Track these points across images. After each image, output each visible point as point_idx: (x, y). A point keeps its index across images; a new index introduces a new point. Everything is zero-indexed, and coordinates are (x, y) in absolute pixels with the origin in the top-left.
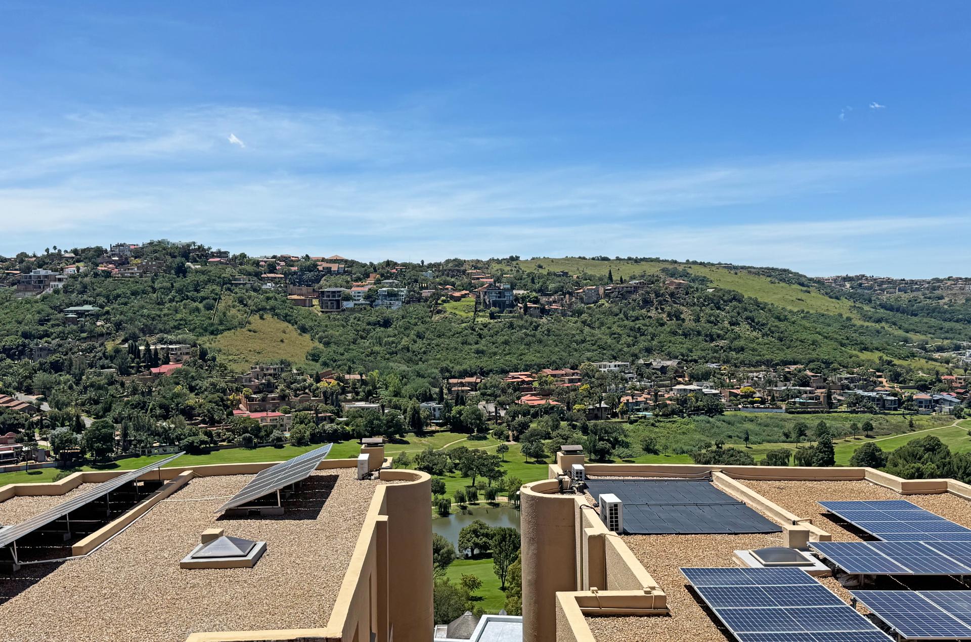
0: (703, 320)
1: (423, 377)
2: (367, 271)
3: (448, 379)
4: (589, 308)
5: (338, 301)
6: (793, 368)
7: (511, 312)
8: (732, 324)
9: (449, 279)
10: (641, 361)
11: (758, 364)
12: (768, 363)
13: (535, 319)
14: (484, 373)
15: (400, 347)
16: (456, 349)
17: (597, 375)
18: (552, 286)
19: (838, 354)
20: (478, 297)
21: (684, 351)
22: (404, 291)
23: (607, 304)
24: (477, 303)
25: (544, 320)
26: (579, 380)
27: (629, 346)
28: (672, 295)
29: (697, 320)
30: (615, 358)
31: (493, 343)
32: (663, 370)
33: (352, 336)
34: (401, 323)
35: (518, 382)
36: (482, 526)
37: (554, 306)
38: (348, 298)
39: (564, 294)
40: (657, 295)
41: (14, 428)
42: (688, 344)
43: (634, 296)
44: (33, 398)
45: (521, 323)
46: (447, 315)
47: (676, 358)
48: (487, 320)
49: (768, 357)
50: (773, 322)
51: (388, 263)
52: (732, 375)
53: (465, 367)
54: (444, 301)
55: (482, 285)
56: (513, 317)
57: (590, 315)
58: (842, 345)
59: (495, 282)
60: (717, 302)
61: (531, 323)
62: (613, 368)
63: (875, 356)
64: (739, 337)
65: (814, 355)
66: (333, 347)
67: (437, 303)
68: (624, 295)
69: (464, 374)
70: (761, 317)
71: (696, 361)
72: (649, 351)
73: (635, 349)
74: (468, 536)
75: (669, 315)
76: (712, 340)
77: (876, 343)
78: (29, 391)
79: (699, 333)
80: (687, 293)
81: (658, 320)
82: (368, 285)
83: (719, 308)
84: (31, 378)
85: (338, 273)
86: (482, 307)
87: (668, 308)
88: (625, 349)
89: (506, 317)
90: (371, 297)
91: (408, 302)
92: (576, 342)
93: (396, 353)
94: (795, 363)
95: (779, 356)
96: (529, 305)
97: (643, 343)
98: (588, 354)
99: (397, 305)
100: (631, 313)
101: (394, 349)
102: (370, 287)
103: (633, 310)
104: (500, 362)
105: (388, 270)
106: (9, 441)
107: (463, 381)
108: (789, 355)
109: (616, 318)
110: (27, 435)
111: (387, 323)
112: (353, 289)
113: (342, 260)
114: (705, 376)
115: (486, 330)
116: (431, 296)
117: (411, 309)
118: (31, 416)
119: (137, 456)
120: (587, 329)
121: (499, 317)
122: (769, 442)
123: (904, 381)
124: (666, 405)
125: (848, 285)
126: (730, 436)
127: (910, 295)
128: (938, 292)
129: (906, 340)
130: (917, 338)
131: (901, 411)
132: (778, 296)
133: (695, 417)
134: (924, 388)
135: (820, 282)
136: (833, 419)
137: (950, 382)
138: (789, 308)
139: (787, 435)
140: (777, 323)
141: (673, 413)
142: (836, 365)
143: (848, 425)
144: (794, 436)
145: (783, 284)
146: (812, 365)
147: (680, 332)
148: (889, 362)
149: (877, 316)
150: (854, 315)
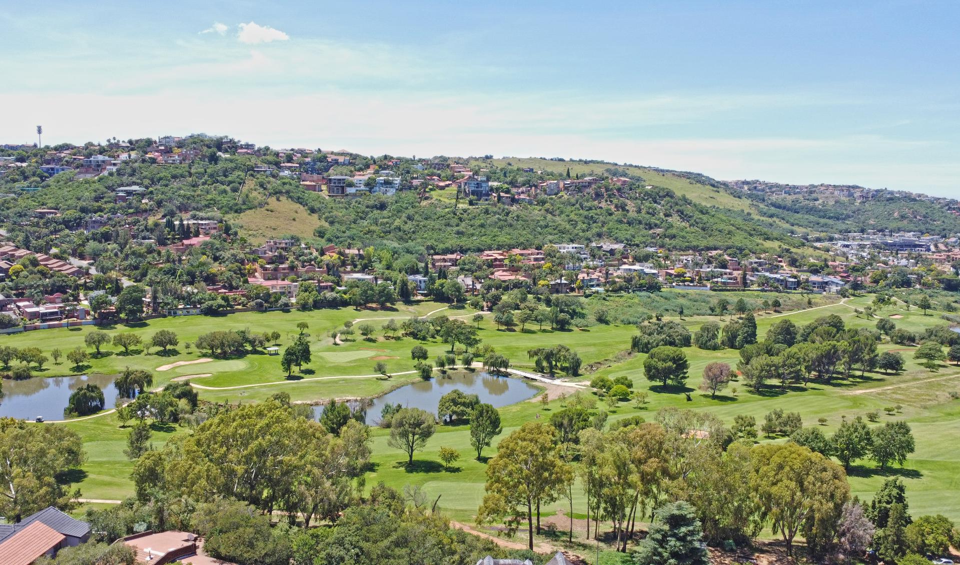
0: (643, 212)
1: (411, 253)
2: (367, 164)
3: (432, 255)
4: (551, 199)
5: (343, 188)
6: (714, 253)
7: (486, 200)
8: (666, 215)
9: (435, 171)
10: (594, 244)
11: (687, 248)
12: (695, 249)
13: (506, 207)
14: (463, 251)
15: (393, 227)
16: (440, 230)
17: (558, 255)
18: (520, 180)
19: (748, 243)
20: (460, 187)
21: (628, 237)
22: (397, 180)
23: (566, 196)
24: (459, 192)
25: (514, 208)
26: (543, 259)
27: (583, 231)
28: (619, 190)
29: (639, 211)
30: (572, 241)
31: (472, 226)
32: (612, 252)
33: (353, 216)
34: (394, 207)
35: (491, 260)
36: (460, 395)
37: (522, 196)
38: (351, 185)
39: (531, 187)
40: (607, 190)
41: (62, 289)
42: (632, 231)
43: (588, 190)
44: (84, 263)
45: (495, 209)
46: (433, 201)
47: (622, 242)
48: (466, 206)
49: (694, 243)
50: (697, 215)
51: (386, 157)
52: (667, 258)
53: (448, 245)
54: (431, 190)
55: (463, 177)
56: (489, 204)
57: (552, 205)
58: (751, 235)
59: (473, 175)
60: (656, 196)
61: (503, 210)
62: (571, 250)
63: (775, 244)
64: (671, 226)
65: (730, 243)
66: (337, 225)
67: (425, 191)
68: (580, 188)
69: (446, 251)
70: (688, 210)
71: (638, 245)
72: (600, 235)
73: (589, 234)
74: (447, 404)
75: (616, 206)
76: (651, 228)
77: (776, 233)
78: (82, 257)
79: (640, 222)
80: (631, 189)
81: (607, 210)
82: (369, 174)
83: (655, 202)
84: (84, 246)
85: (344, 164)
86: (462, 195)
87: (615, 201)
88: (581, 234)
89: (483, 204)
90: (370, 185)
91: (401, 190)
92: (541, 227)
93: (390, 233)
94: (716, 249)
95: (703, 243)
96: (502, 194)
97: (595, 229)
98: (550, 237)
99: (391, 192)
100: (586, 204)
101: (388, 229)
102: (369, 176)
103: (588, 201)
104: (475, 241)
105: (384, 163)
106: (57, 300)
107: (446, 257)
108: (711, 242)
109: (573, 208)
110: (73, 295)
111: (382, 207)
112: (355, 177)
113: (348, 154)
114: (645, 258)
115: (465, 215)
116: (421, 185)
117: (403, 195)
118: (79, 279)
119: (165, 316)
120: (549, 216)
121: (477, 204)
122: (698, 315)
123: (800, 266)
124: (615, 282)
125: (746, 187)
126: (667, 310)
127: (794, 197)
128: (814, 195)
129: (792, 232)
130: (800, 231)
131: (800, 290)
132: (697, 195)
133: (638, 293)
134: (815, 272)
135: (725, 184)
136: (748, 296)
137: (835, 267)
138: (704, 204)
139: (712, 310)
140: (701, 216)
141: (621, 289)
142: (747, 251)
143: (760, 302)
144: (718, 310)
145: (699, 185)
146: (729, 251)
147: (625, 221)
148: (788, 251)
149: (770, 212)
150: (753, 211)
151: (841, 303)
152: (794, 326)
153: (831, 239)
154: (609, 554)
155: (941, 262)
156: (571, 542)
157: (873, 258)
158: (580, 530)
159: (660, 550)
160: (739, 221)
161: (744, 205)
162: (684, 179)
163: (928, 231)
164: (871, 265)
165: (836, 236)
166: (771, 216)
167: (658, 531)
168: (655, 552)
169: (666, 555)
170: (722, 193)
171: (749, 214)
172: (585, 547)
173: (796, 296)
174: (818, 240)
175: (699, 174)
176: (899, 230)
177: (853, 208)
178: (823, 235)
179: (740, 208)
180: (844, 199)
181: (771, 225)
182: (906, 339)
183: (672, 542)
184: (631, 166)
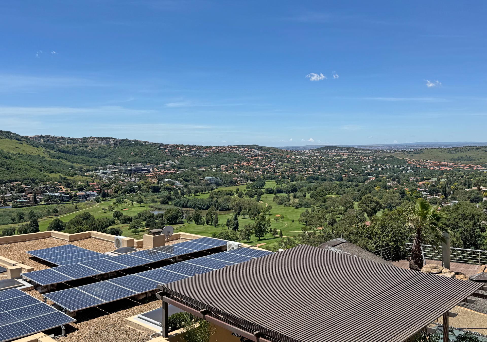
6: (15, 183)
12: (1, 182)
19: (38, 175)
49: (1, 178)
58: (41, 171)
63: (57, 175)
65: (26, 177)
77: (58, 169)
94: (16, 181)
95: (7, 178)
108: (13, 177)
122: (3, 224)
123: (72, 187)
125: (42, 140)
127: (73, 145)
128: (86, 144)
129: (72, 167)
130: (77, 166)
131: (71, 202)
132: (6, 146)
134: (81, 189)
135: (27, 138)
136: (38, 209)
137: (93, 186)
139: (13, 220)
140: (5, 160)
142: (38, 181)
143: (45, 211)
144: (17, 220)
145: (7, 139)
146: (25, 182)
148: (65, 179)
149: (57, 155)
150: (46, 155)
151: (96, 206)
153: (96, 170)
157: (116, 179)
161: (40, 151)
163: (150, 162)
164: (115, 182)
165: (99, 168)
166: (58, 158)
170: (25, 144)
171: (43, 157)
173: (69, 205)
174: (88, 171)
175: (8, 132)
176: (134, 162)
177: (109, 150)
178: (91, 167)
179: (37, 154)
180: (104, 146)
181: (58, 163)
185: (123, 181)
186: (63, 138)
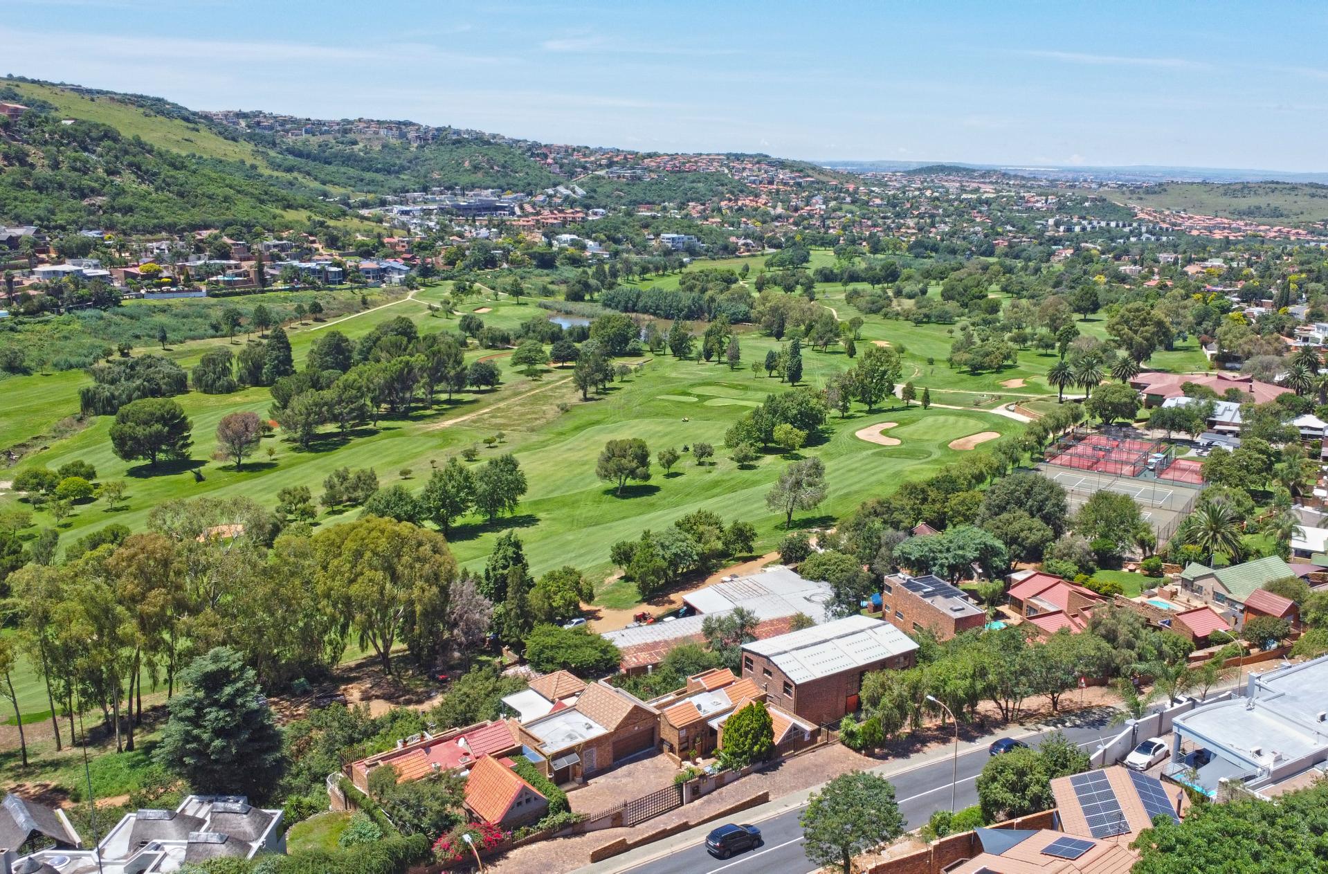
0: (64, 167)
6: (205, 234)
8: (110, 172)
11: (157, 229)
12: (171, 229)
19: (259, 216)
21: (42, 213)
28: (6, 126)
29: (56, 166)
32: (13, 242)
42: (46, 202)
47: (30, 223)
49: (169, 220)
50: (166, 171)
52: (122, 247)
58: (262, 202)
63: (302, 215)
64: (121, 192)
65: (229, 216)
70: (150, 162)
71: (63, 228)
75: (6, 157)
76: (84, 196)
77: (300, 198)
79: (61, 186)
80: (31, 125)
83: (85, 149)
94: (207, 227)
95: (184, 219)
108: (197, 216)
114: (82, 250)
122: (193, 338)
123: (343, 247)
124: (28, 298)
125: (243, 123)
126: (137, 337)
127: (320, 139)
128: (351, 136)
129: (325, 195)
130: (337, 192)
131: (348, 284)
132: (157, 135)
133: (79, 313)
134: (367, 254)
135: (207, 118)
136: (272, 300)
137: (393, 246)
138: (175, 151)
139: (216, 328)
140: (173, 173)
141: (43, 308)
142: (258, 229)
143: (291, 307)
144: (225, 328)
145: (160, 118)
146: (230, 230)
147: (30, 183)
148: (322, 224)
149: (287, 163)
150: (260, 162)
151: (409, 298)
152: (347, 340)
153: (383, 203)
154: (106, 762)
155: (530, 229)
156: (26, 765)
157: (444, 229)
158: (40, 741)
159: (195, 732)
160: (238, 179)
161: (242, 152)
162: (133, 108)
163: (510, 187)
164: (442, 239)
165: (390, 198)
166: (290, 170)
167: (187, 705)
168: (188, 737)
169: (205, 736)
170: (204, 132)
171: (254, 167)
172: (56, 765)
173: (343, 293)
174: (365, 205)
175: (159, 100)
176: (473, 187)
177: (409, 155)
178: (370, 197)
179: (237, 158)
180: (394, 142)
181: (291, 184)
182: (499, 341)
183: (213, 714)
184: (23, 80)
185: (461, 235)
186: (293, 121)
